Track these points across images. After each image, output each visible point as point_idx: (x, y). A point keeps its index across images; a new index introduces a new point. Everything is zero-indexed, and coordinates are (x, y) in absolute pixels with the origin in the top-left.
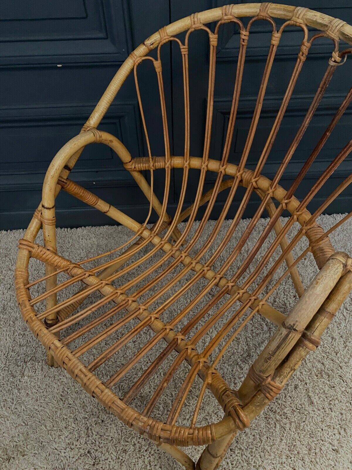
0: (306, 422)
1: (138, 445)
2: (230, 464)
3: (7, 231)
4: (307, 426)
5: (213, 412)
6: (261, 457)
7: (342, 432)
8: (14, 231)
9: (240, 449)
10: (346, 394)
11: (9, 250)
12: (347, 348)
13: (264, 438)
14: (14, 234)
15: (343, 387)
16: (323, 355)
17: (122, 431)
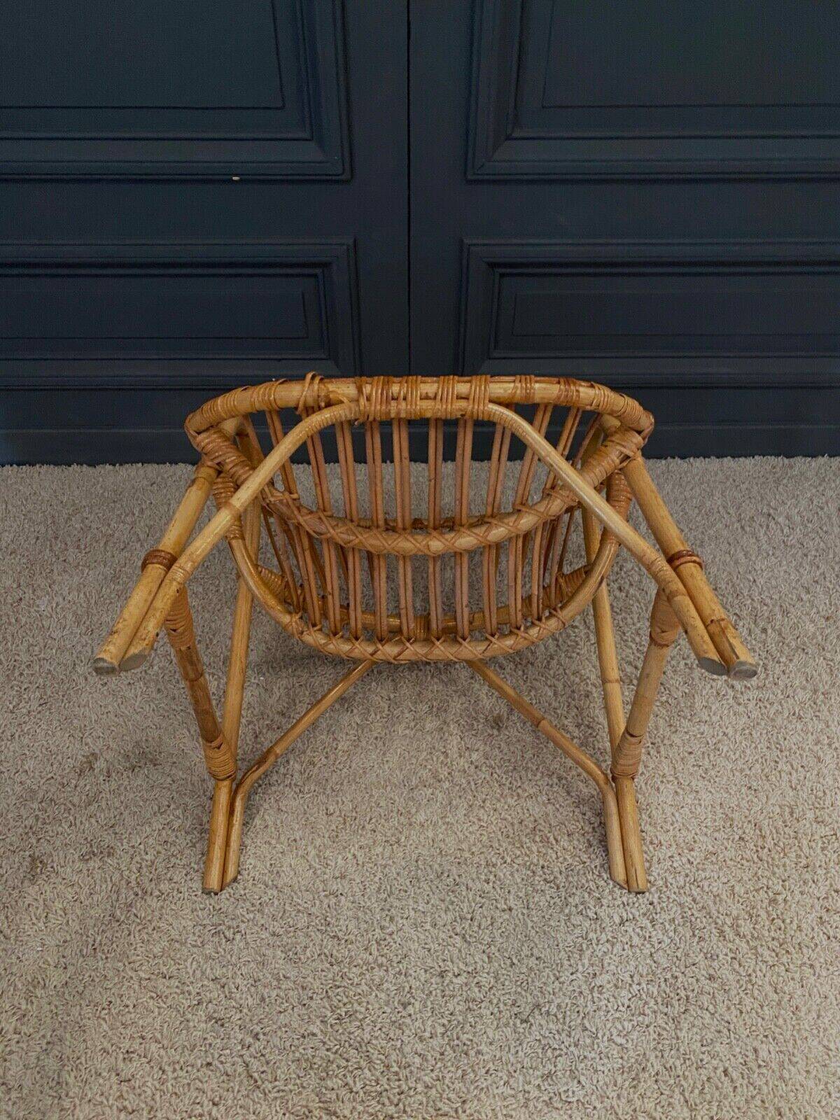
0: (598, 737)
1: (332, 757)
2: (472, 783)
3: (114, 465)
4: (598, 742)
5: (453, 720)
6: (521, 778)
7: (653, 752)
8: (127, 466)
9: (491, 766)
10: (668, 705)
11: (119, 492)
12: (678, 647)
13: (528, 755)
14: (127, 470)
15: (662, 697)
16: (638, 655)
17: (308, 741)
